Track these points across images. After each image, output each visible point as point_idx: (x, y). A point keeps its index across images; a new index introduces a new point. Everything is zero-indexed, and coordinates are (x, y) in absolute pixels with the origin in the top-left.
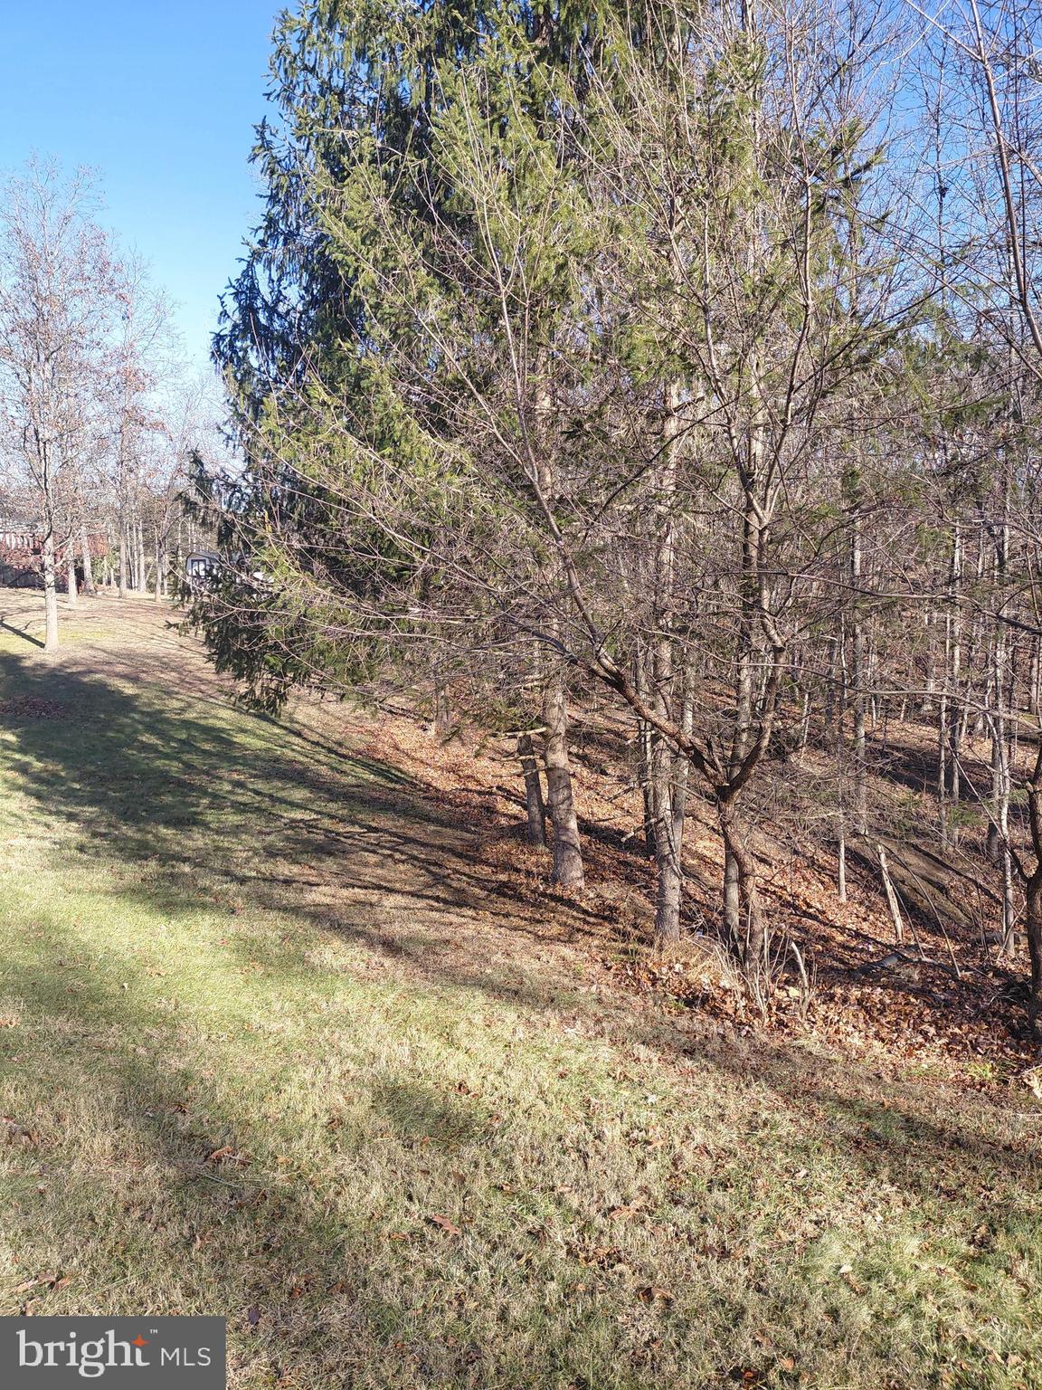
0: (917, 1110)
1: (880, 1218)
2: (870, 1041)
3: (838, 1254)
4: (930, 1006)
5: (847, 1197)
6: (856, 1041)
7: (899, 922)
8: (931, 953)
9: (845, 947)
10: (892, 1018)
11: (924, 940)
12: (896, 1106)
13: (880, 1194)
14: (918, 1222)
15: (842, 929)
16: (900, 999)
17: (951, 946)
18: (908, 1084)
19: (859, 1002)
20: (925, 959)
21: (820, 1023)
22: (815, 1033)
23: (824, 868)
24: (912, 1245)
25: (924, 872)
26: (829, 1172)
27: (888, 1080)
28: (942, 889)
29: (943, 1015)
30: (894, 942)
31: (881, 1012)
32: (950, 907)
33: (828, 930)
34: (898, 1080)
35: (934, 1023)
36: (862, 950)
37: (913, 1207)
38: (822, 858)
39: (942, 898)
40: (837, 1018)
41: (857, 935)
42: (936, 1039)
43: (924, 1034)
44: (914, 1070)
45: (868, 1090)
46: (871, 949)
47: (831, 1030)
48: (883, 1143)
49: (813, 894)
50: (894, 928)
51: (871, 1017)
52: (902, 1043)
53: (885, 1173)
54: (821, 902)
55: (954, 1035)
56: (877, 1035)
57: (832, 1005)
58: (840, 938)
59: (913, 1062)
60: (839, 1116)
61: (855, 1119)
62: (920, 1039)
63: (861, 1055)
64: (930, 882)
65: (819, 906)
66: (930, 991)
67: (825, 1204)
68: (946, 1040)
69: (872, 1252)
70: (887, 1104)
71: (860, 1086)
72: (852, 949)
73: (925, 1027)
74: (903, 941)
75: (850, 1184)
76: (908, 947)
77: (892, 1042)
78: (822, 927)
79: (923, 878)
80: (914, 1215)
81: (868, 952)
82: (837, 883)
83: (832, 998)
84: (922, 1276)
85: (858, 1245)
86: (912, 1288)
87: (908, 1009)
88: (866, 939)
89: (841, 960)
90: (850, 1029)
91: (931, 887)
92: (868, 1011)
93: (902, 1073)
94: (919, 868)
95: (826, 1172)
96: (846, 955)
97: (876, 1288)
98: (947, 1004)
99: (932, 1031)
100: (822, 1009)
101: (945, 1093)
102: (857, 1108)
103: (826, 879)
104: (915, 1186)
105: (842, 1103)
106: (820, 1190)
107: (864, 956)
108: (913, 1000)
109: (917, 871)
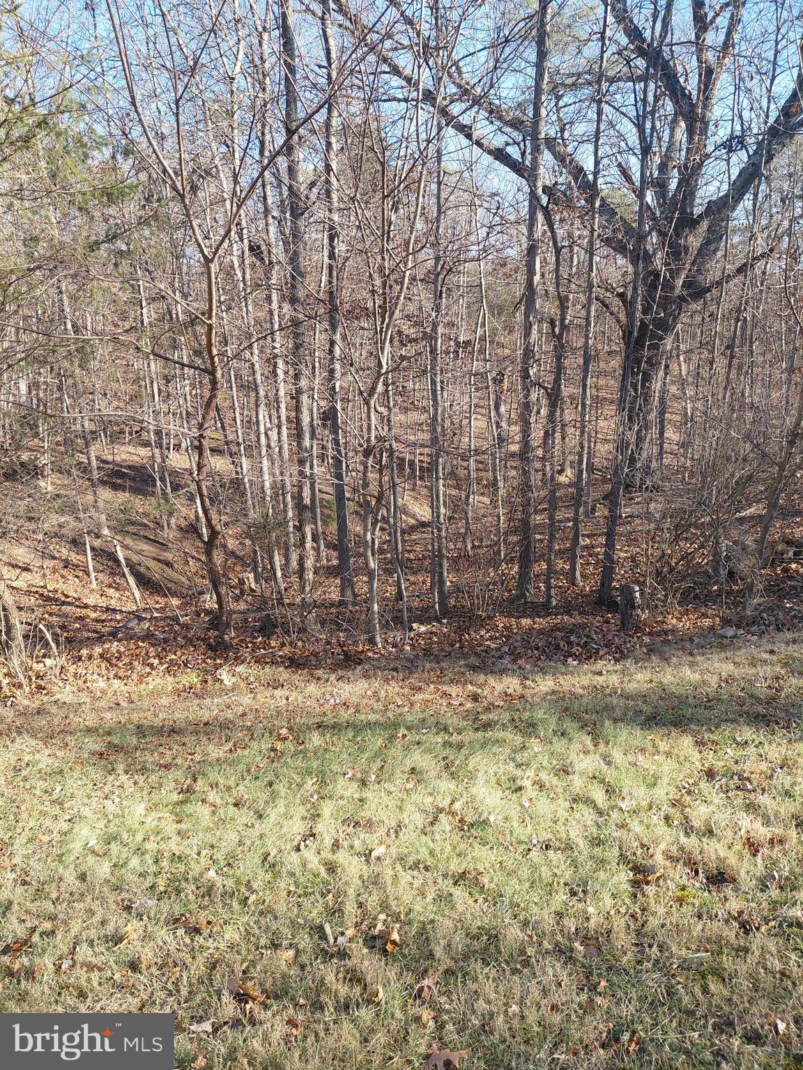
0: (146, 718)
1: (117, 800)
2: (112, 681)
3: (87, 835)
4: (153, 645)
5: (93, 794)
6: (102, 684)
7: (137, 594)
8: (162, 610)
9: (97, 621)
10: (126, 660)
11: (157, 603)
12: (130, 721)
13: (117, 783)
14: (145, 792)
15: (95, 608)
16: (132, 646)
17: (175, 602)
18: (139, 703)
19: (101, 656)
20: (156, 615)
21: (71, 679)
22: (68, 687)
23: (77, 566)
24: (140, 809)
25: (154, 555)
26: (79, 782)
27: (124, 704)
28: (169, 564)
29: (164, 649)
30: (135, 608)
31: (118, 659)
32: (174, 575)
33: (84, 611)
34: (132, 702)
35: (158, 656)
36: (111, 620)
37: (141, 784)
38: (74, 558)
39: (169, 571)
40: (84, 672)
41: (108, 609)
42: (159, 667)
43: (151, 666)
44: (143, 693)
45: (108, 715)
46: (118, 617)
47: (81, 682)
48: (118, 749)
49: (70, 586)
50: (133, 598)
51: (111, 664)
52: (135, 676)
53: (121, 768)
54: (76, 592)
55: (172, 660)
56: (117, 676)
57: (80, 664)
58: (93, 615)
59: (143, 686)
60: (87, 740)
61: (99, 739)
62: (148, 670)
63: (104, 692)
64: (159, 561)
65: (75, 596)
66: (153, 635)
67: (74, 806)
68: (167, 665)
69: (111, 825)
70: (123, 721)
71: (103, 715)
72: (103, 621)
73: (151, 660)
74: (141, 606)
75: (95, 785)
76: (145, 610)
77: (128, 677)
78: (78, 610)
79: (154, 559)
80: (142, 789)
81: (116, 620)
82: (88, 575)
83: (80, 659)
84: (147, 826)
85: (101, 824)
86: (139, 838)
87: (138, 651)
88: (114, 611)
89: (96, 632)
90: (96, 676)
91: (160, 565)
92: (108, 661)
93: (135, 697)
94: (151, 552)
95: (75, 784)
96: (99, 626)
97: (114, 847)
98: (165, 641)
99: (156, 662)
100: (72, 669)
101: (165, 701)
102: (100, 731)
103: (80, 574)
104: (143, 770)
105: (89, 730)
106: (72, 796)
107: (113, 624)
108: (141, 644)
109: (149, 554)
